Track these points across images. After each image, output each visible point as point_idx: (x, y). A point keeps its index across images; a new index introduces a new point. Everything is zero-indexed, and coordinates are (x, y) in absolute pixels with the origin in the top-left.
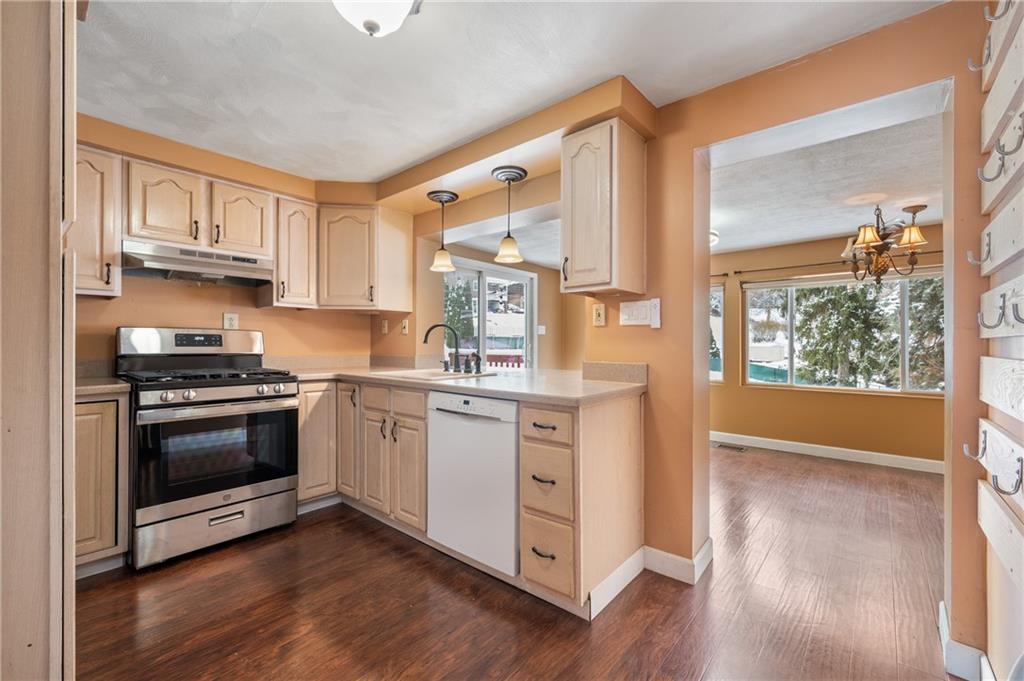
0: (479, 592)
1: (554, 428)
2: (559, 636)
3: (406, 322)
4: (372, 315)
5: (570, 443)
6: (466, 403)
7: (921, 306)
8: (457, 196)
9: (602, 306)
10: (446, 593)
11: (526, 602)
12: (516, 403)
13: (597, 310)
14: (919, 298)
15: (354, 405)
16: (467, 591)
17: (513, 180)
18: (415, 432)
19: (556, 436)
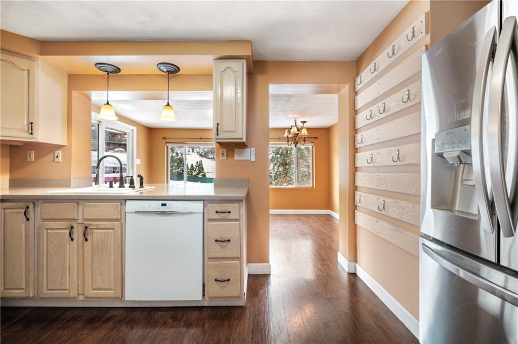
0: (179, 318)
1: (229, 212)
2: (237, 318)
3: (60, 153)
4: (11, 146)
5: (239, 218)
6: (163, 205)
7: (279, 156)
8: (120, 70)
9: (225, 150)
10: (147, 330)
11: (209, 311)
12: (203, 201)
13: (222, 152)
14: (278, 153)
15: (28, 219)
16: (170, 321)
17: (171, 72)
18: (111, 231)
19: (230, 216)
